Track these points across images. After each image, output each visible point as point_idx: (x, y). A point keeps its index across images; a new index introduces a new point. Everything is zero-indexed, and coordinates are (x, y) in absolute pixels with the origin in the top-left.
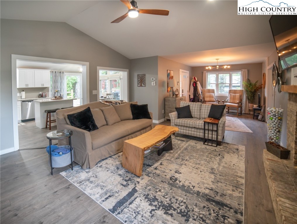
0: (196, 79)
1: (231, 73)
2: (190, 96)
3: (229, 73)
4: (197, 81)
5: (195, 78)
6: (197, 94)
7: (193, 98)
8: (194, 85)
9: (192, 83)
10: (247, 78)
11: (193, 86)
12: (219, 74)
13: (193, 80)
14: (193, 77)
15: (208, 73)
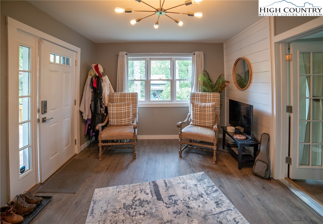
0: (101, 70)
1: (173, 57)
2: (83, 115)
3: (170, 59)
4: (104, 74)
5: (97, 68)
6: (101, 107)
7: (90, 117)
8: (95, 85)
9: (90, 77)
10: (203, 69)
11: (93, 87)
12: (151, 59)
13: (93, 72)
14: (94, 65)
15: (129, 58)
